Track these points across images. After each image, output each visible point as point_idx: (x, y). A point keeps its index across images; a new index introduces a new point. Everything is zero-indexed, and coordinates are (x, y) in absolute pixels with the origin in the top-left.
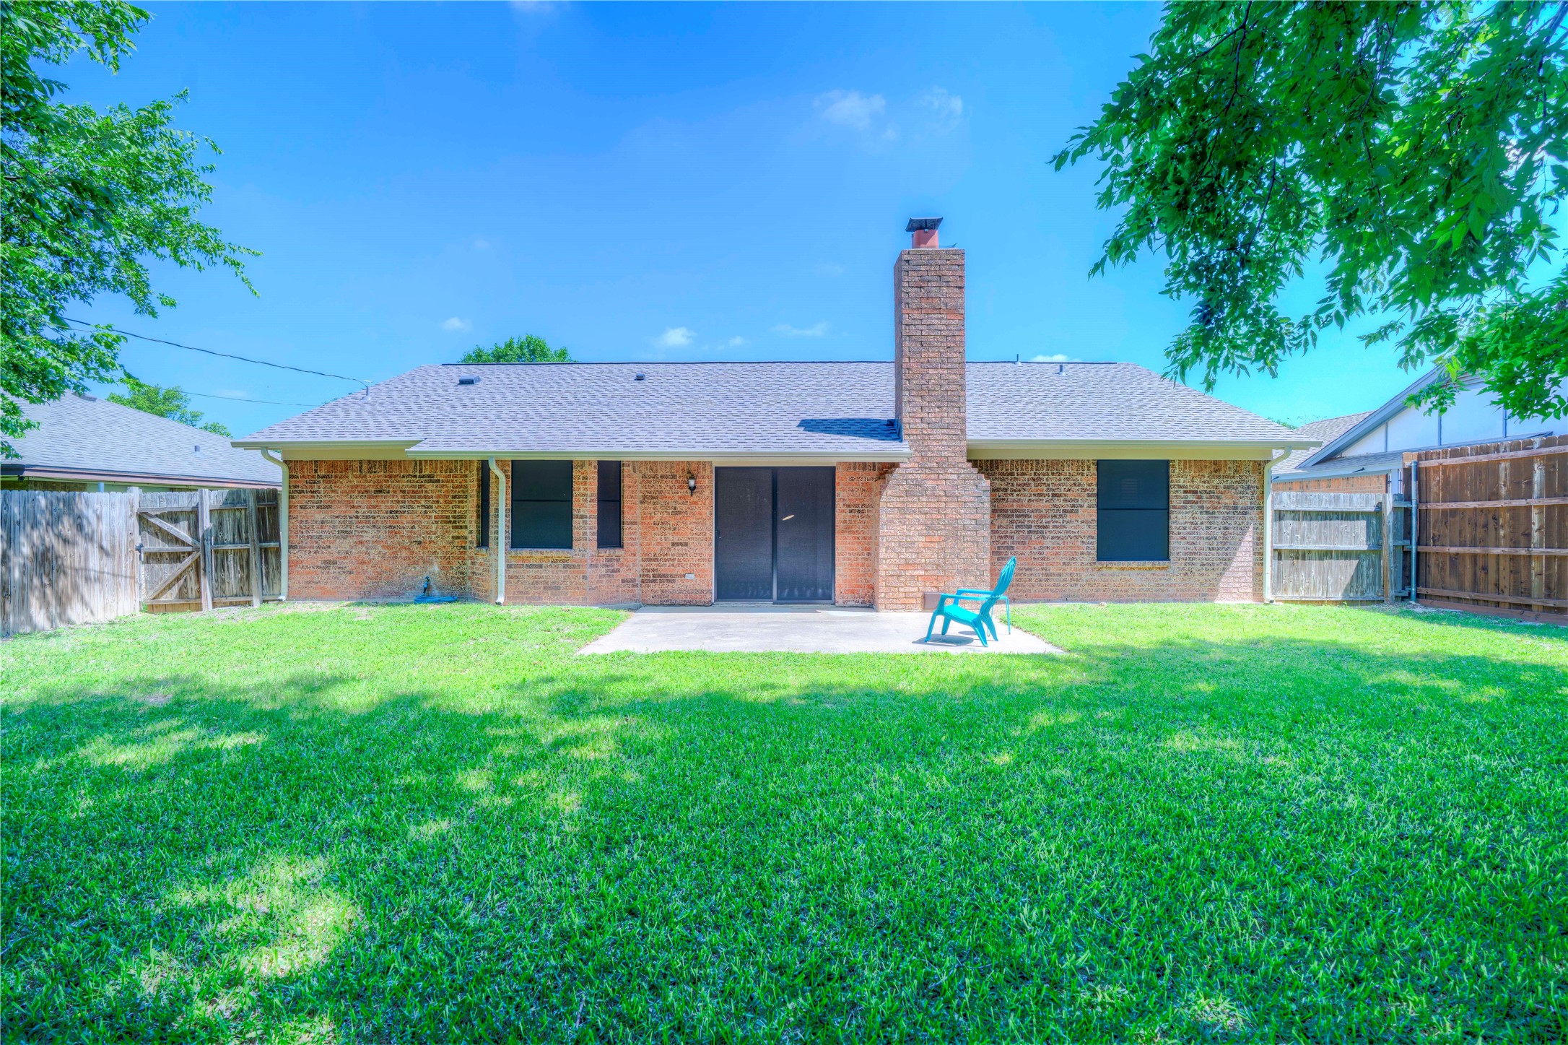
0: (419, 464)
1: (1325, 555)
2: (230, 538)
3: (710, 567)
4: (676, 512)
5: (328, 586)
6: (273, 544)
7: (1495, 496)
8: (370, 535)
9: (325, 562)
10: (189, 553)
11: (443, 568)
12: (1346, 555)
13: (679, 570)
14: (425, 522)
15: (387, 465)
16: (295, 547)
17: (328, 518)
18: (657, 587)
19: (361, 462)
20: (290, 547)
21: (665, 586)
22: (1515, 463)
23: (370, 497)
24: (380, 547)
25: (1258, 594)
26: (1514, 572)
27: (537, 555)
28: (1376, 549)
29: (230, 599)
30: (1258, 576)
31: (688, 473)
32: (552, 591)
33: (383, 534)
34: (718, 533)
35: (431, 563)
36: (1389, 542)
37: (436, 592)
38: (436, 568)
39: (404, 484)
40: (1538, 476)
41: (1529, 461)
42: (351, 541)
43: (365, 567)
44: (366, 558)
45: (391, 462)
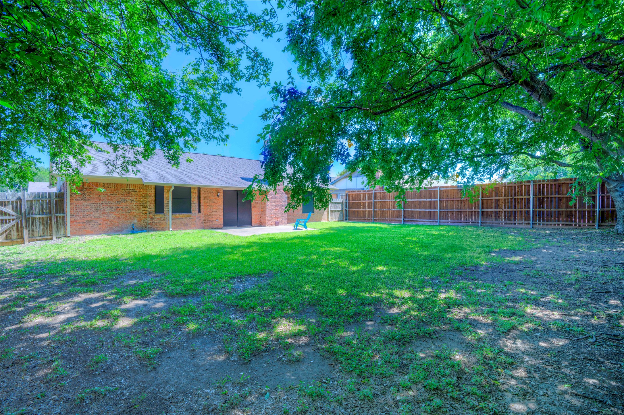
0: (129, 185)
1: (335, 211)
2: (37, 212)
3: (222, 217)
4: (213, 202)
5: (90, 230)
6: (62, 215)
7: (360, 200)
8: (108, 210)
9: (88, 221)
10: (13, 220)
11: (138, 221)
12: (338, 211)
13: (214, 219)
14: (131, 205)
15: (115, 185)
16: (73, 215)
17: (89, 204)
18: (208, 224)
19: (104, 183)
20: (71, 215)
21: (211, 223)
22: (363, 194)
23: (108, 196)
24: (113, 215)
25: (328, 220)
26: (363, 214)
27: (181, 215)
28: (342, 210)
29: (37, 238)
30: (328, 216)
31: (216, 191)
32: (186, 226)
33: (114, 210)
34: (224, 208)
35: (134, 220)
36: (344, 209)
37: (136, 229)
38: (136, 221)
39: (123, 192)
40: (367, 197)
41: (365, 194)
42: (100, 212)
43: (106, 222)
44: (107, 219)
45: (117, 184)
